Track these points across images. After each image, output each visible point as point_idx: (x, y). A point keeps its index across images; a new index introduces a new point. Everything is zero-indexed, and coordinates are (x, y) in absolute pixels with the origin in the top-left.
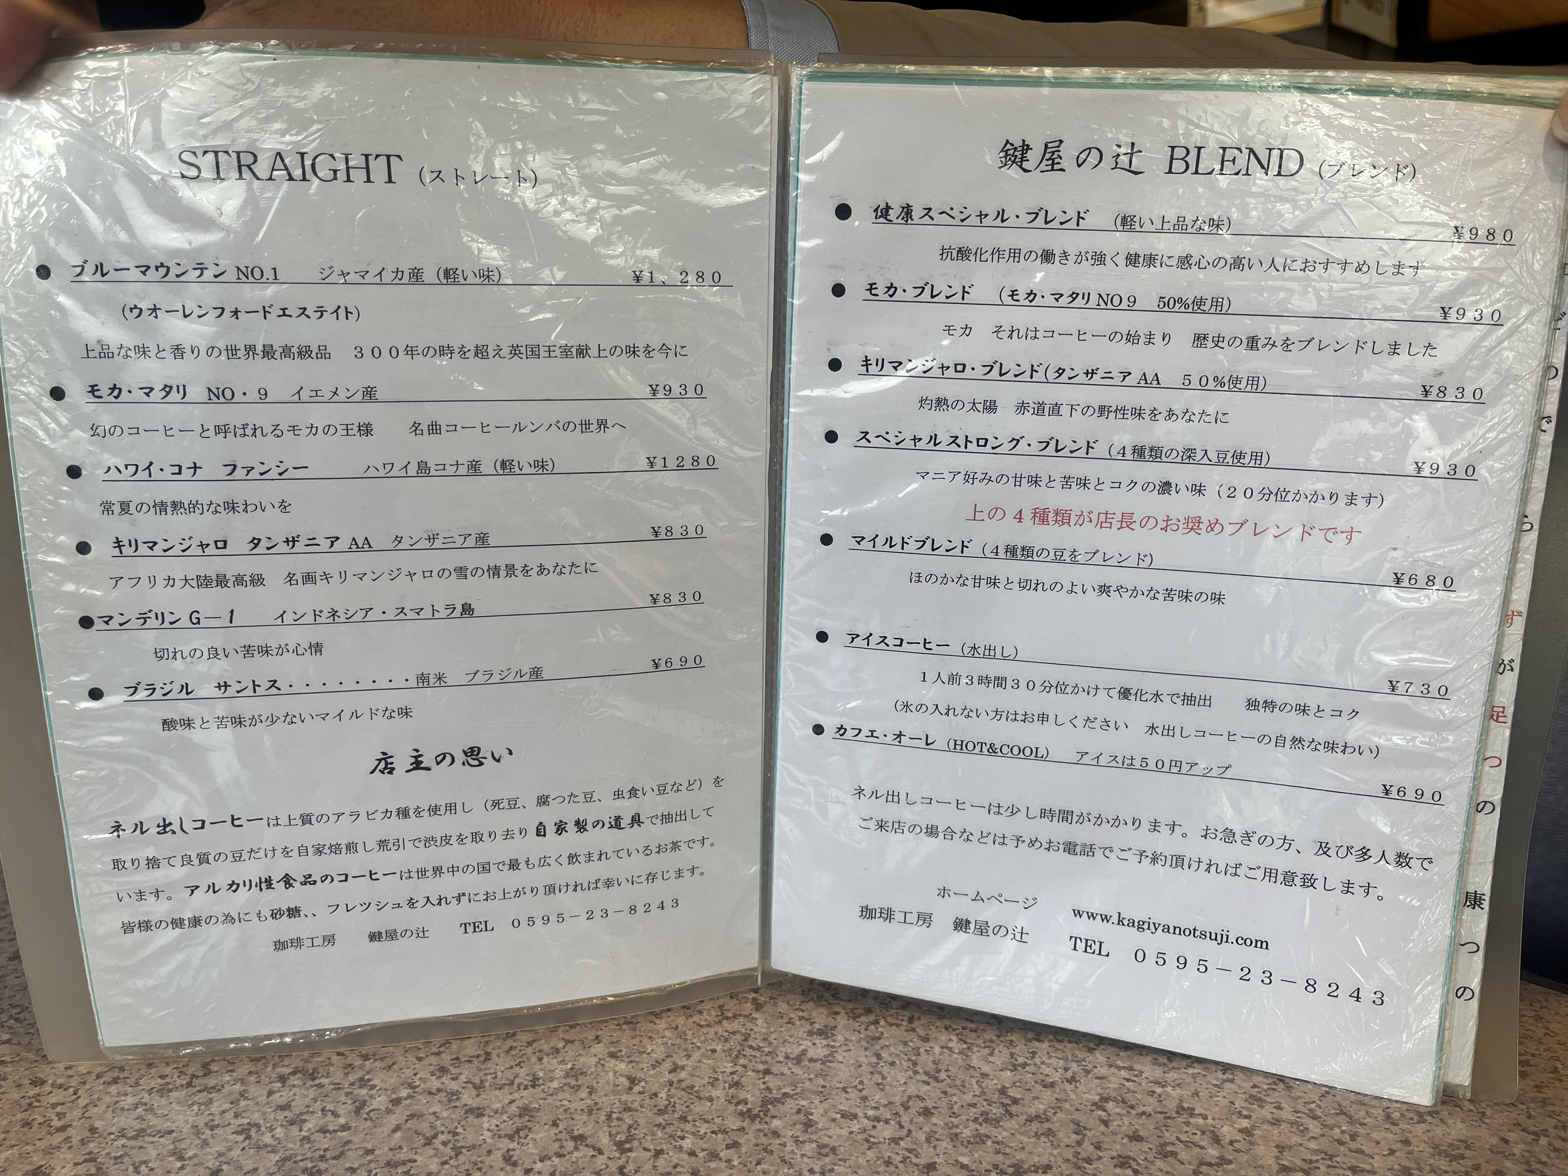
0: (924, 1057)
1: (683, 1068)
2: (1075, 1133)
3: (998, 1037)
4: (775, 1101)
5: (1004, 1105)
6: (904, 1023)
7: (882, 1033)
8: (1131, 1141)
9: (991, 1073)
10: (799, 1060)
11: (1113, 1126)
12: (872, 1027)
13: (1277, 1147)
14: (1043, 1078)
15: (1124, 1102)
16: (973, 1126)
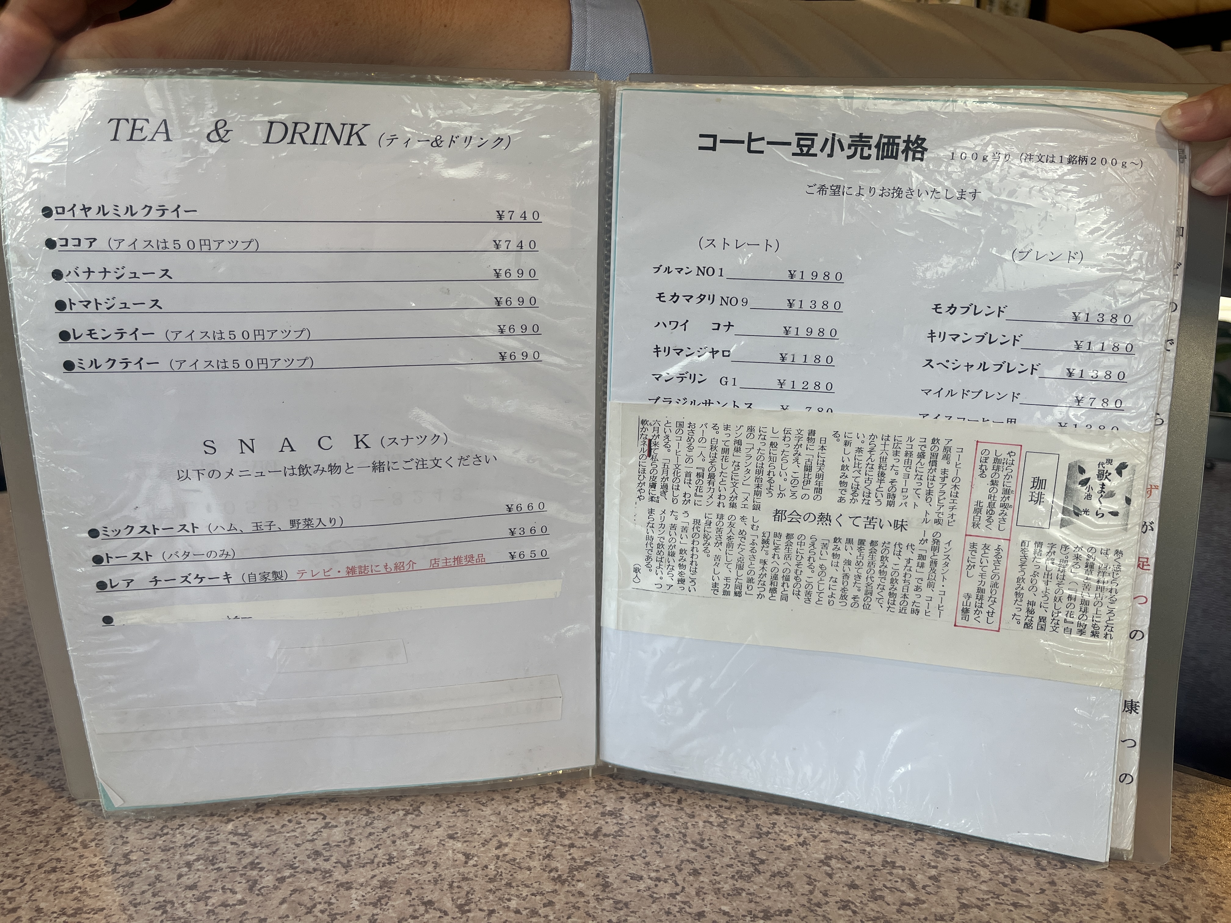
0: (691, 830)
1: (506, 845)
2: (808, 884)
3: (747, 812)
4: (579, 868)
5: (754, 865)
6: (675, 804)
7: (658, 812)
8: (850, 889)
9: (743, 840)
10: (596, 835)
11: (836, 877)
12: (650, 808)
13: (958, 889)
14: (781, 842)
15: (843, 859)
16: (731, 882)
